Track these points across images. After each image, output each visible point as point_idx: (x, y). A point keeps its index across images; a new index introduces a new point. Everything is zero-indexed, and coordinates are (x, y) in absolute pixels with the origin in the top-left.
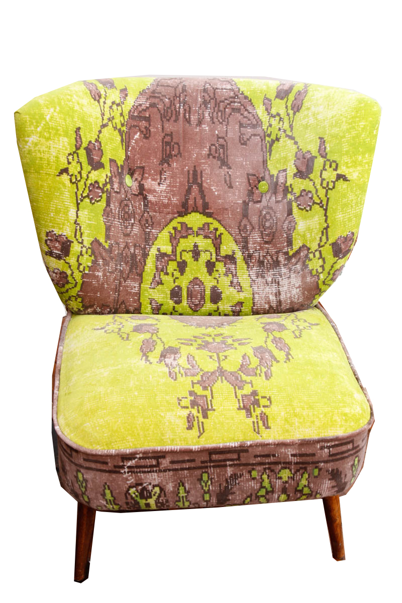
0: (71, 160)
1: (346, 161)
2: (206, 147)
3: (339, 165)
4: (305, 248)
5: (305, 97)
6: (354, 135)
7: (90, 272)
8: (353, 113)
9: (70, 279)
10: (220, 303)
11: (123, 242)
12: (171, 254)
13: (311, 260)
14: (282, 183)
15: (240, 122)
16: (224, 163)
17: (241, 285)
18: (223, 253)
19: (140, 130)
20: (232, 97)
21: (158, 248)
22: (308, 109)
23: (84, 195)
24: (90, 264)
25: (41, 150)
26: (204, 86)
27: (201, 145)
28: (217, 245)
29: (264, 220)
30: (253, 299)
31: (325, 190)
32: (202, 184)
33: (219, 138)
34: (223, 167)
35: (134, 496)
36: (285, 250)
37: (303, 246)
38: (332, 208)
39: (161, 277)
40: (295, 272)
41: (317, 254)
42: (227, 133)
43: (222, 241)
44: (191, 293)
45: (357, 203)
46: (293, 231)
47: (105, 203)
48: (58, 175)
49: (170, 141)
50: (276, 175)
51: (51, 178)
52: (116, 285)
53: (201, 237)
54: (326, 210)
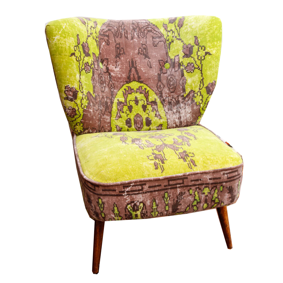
0: (76, 49)
1: (209, 45)
2: (136, 49)
3: (206, 48)
4: (192, 92)
5: (184, 20)
6: (212, 32)
7: (87, 109)
8: (210, 23)
9: (77, 112)
10: (151, 125)
11: (101, 95)
12: (124, 102)
13: (196, 97)
14: (177, 62)
15: (152, 36)
16: (146, 56)
17: (161, 115)
18: (150, 100)
19: (105, 41)
20: (147, 26)
21: (118, 99)
22: (187, 25)
23: (83, 68)
24: (87, 105)
25: (62, 43)
26: (132, 22)
27: (134, 49)
28: (147, 96)
29: (170, 81)
30: (167, 122)
31: (200, 61)
32: (136, 67)
33: (142, 45)
34: (146, 58)
35: (129, 210)
36: (182, 94)
37: (191, 91)
38: (204, 69)
39: (120, 114)
40: (188, 105)
41: (199, 94)
42: (146, 42)
43: (149, 94)
44: (136, 121)
45: (216, 66)
46: (185, 84)
47: (92, 74)
48: (70, 56)
49: (119, 47)
50: (173, 59)
51: (67, 57)
52: (99, 117)
53: (138, 93)
54: (201, 70)
